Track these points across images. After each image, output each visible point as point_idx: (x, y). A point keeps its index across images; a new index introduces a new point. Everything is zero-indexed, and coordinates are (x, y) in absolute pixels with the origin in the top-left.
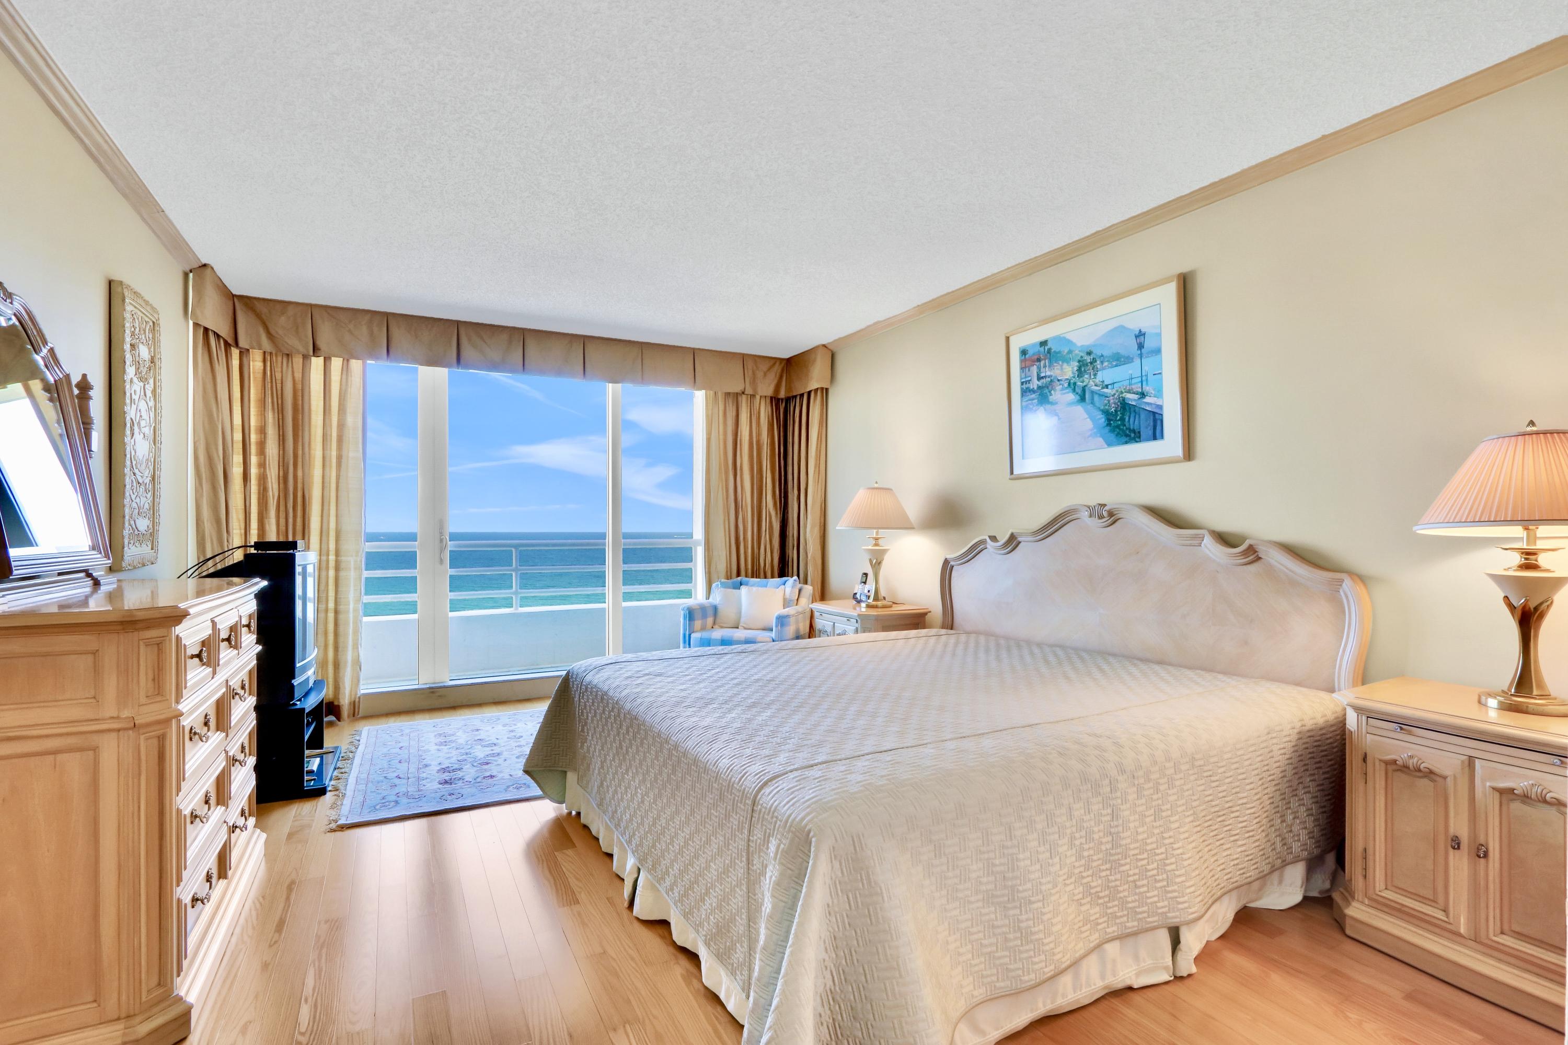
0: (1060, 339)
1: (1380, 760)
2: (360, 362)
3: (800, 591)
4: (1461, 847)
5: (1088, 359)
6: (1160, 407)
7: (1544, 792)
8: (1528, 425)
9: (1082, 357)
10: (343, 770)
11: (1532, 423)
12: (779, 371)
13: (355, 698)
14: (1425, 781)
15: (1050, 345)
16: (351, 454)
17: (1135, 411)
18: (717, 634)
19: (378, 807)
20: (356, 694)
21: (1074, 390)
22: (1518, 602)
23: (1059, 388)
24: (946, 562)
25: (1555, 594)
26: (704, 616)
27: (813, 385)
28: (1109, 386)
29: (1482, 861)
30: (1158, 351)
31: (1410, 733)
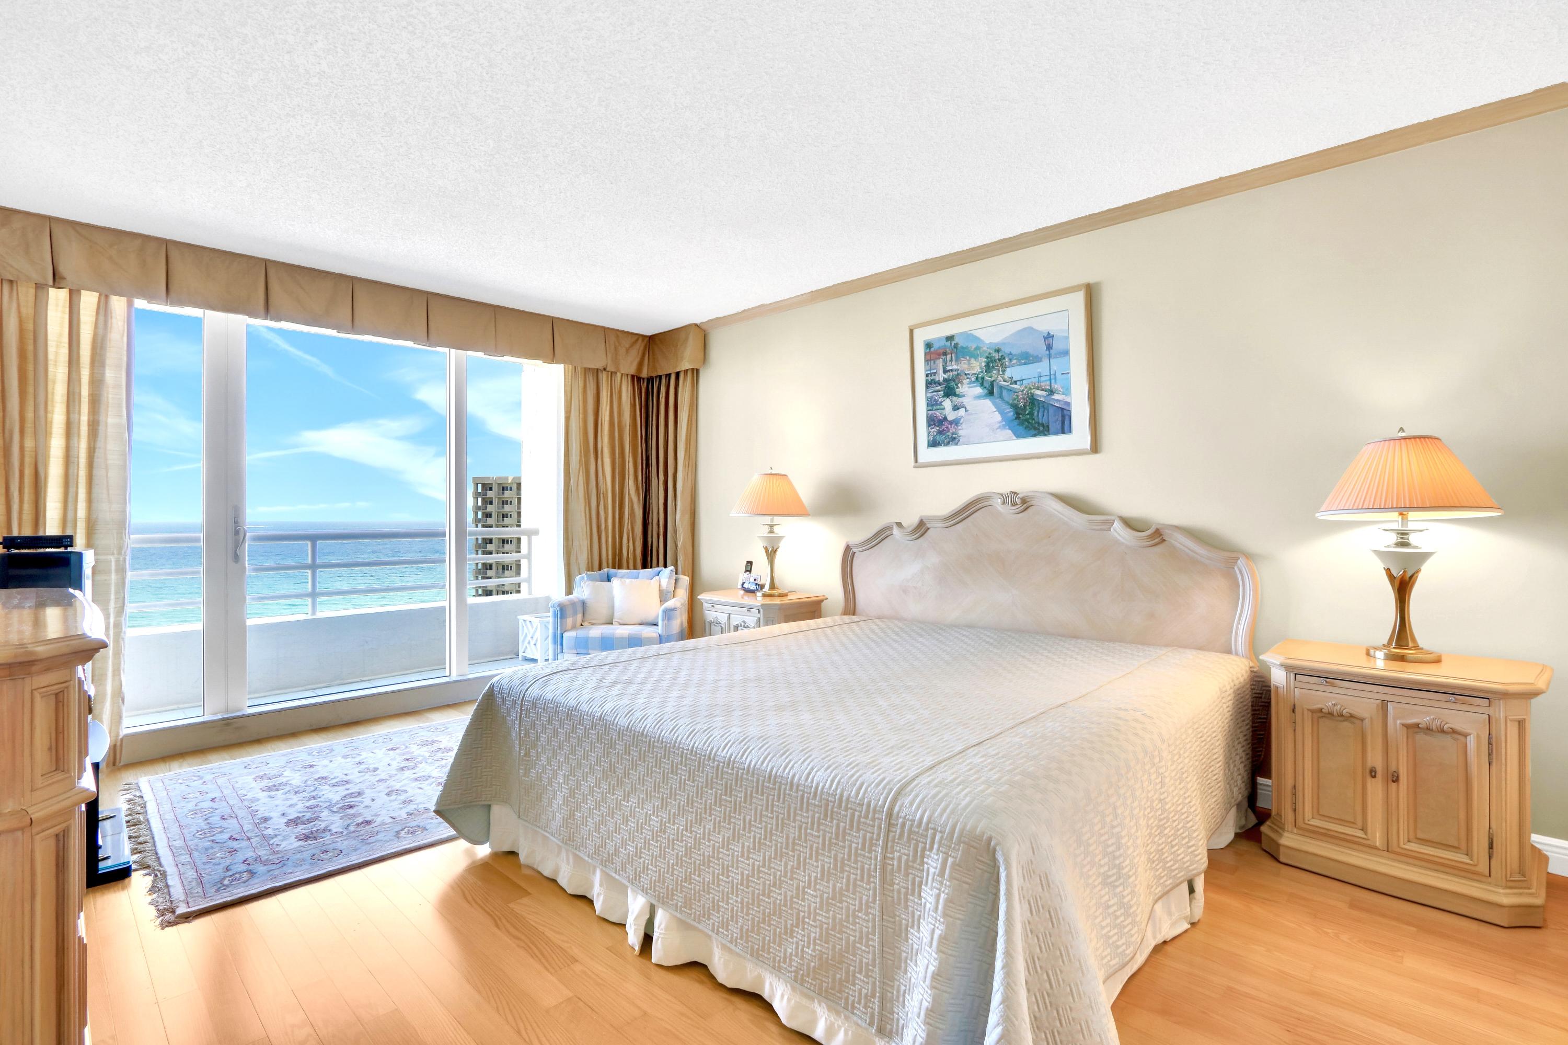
0: (968, 336)
1: (1308, 710)
2: (124, 299)
3: (676, 581)
4: (1377, 776)
5: (997, 356)
6: (1069, 404)
7: (1443, 724)
8: (1399, 431)
9: (990, 354)
10: (141, 839)
11: (1402, 430)
12: (642, 348)
13: (116, 741)
14: (1346, 724)
15: (956, 340)
16: (111, 420)
17: (1043, 406)
18: (596, 632)
19: (226, 882)
20: (118, 735)
21: (982, 384)
22: (1397, 573)
23: (966, 381)
24: (848, 548)
25: (1422, 565)
26: (575, 613)
27: (685, 365)
28: (1018, 383)
29: (1394, 785)
30: (1066, 353)
31: (1333, 685)
